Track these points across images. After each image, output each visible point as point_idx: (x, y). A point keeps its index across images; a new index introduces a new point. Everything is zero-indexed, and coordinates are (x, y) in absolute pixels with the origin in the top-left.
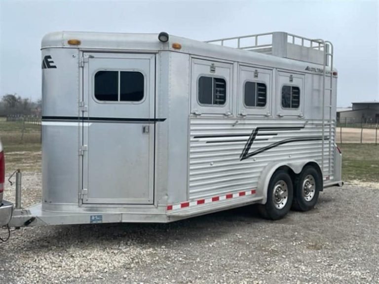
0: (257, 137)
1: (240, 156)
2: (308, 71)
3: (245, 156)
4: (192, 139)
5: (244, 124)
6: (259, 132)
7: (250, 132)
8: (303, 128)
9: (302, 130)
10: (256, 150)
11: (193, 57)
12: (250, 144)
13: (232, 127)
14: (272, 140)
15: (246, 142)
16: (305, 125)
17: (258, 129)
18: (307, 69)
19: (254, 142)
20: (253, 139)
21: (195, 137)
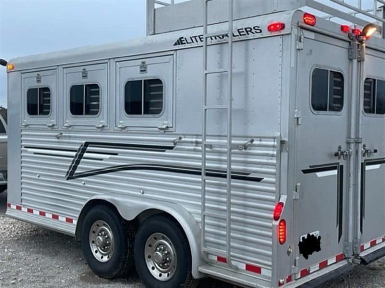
0: (86, 155)
1: (66, 174)
2: (181, 46)
3: (71, 175)
4: (23, 149)
5: (70, 137)
6: (89, 148)
7: (77, 147)
8: (171, 148)
9: (168, 153)
10: (87, 170)
11: (23, 72)
12: (78, 162)
13: (57, 140)
14: (108, 161)
15: (72, 159)
16: (175, 144)
17: (87, 144)
18: (180, 41)
19: (82, 160)
20: (81, 156)
21: (25, 147)
